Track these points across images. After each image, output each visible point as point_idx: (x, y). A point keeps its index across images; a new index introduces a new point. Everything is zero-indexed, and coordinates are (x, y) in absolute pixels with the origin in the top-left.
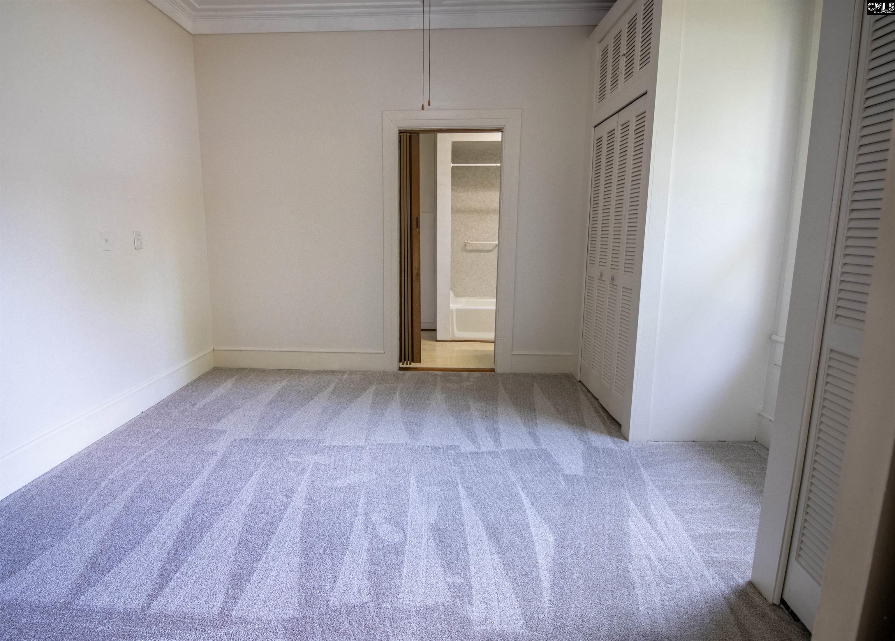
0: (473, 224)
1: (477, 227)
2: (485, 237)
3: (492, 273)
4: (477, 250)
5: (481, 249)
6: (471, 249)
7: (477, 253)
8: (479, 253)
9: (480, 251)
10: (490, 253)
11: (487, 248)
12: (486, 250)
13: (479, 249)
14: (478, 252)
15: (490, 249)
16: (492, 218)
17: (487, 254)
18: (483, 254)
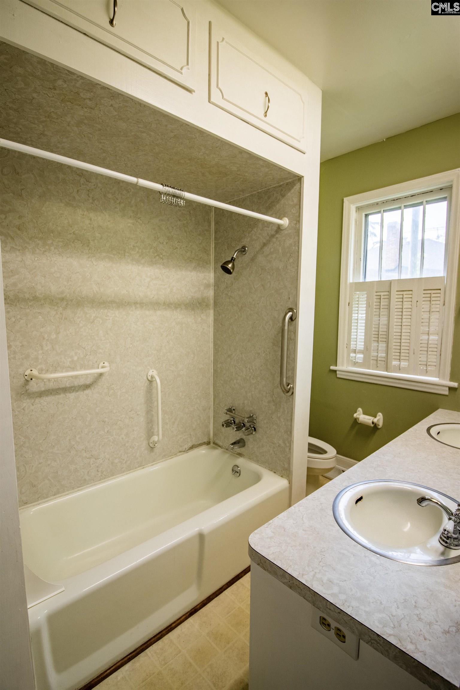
0: (42, 330)
1: (53, 336)
2: (76, 358)
3: (95, 432)
4: (59, 389)
5: (68, 385)
6: (43, 389)
7: (57, 396)
8: (62, 395)
9: (65, 390)
10: (87, 392)
11: (82, 382)
12: (79, 386)
13: (63, 386)
14: (60, 394)
15: (88, 382)
16: (88, 316)
17: (82, 395)
18: (72, 396)
